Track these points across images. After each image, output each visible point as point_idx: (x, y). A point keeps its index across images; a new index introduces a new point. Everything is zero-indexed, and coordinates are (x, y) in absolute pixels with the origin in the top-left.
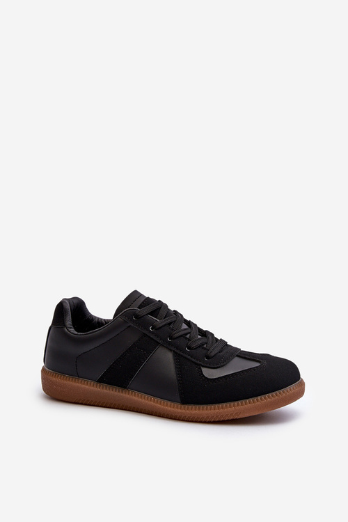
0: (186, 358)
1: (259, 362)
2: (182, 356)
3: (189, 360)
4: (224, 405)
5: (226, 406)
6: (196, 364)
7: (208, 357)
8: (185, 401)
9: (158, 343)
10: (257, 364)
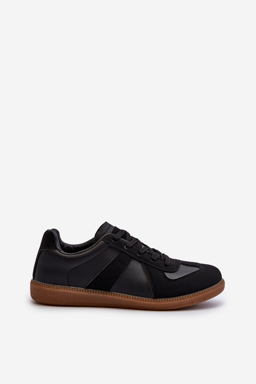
0: (152, 266)
1: (198, 267)
2: (149, 265)
3: (155, 267)
4: (184, 296)
5: (185, 297)
6: (160, 270)
7: (166, 265)
8: (157, 296)
9: (132, 257)
10: (198, 269)
